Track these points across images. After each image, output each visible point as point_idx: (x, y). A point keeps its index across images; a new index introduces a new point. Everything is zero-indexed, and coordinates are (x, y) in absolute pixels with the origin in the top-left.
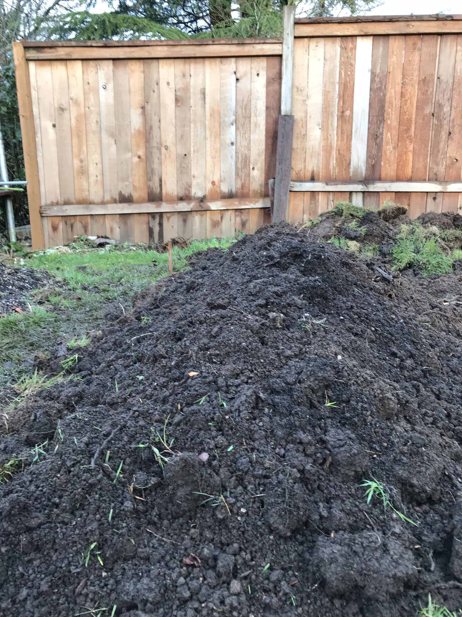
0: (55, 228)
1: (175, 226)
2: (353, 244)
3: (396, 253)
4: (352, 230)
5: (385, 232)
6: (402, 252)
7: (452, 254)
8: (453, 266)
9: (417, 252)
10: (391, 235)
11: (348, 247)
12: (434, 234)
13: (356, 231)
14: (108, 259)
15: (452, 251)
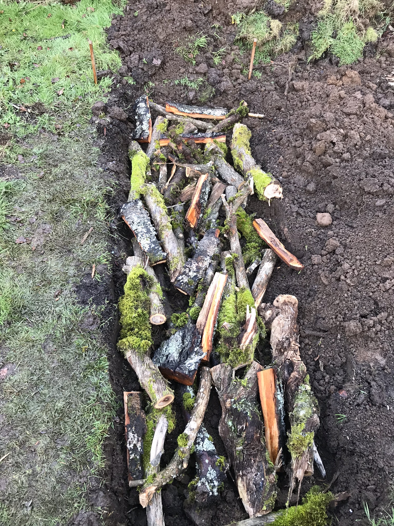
2: (276, 24)
3: (315, 38)
4: (276, 5)
5: (308, 4)
6: (320, 38)
7: (365, 34)
8: (364, 52)
9: (334, 36)
10: (313, 9)
11: (271, 30)
12: (354, 11)
13: (280, 7)
14: (10, 20)
15: (366, 30)
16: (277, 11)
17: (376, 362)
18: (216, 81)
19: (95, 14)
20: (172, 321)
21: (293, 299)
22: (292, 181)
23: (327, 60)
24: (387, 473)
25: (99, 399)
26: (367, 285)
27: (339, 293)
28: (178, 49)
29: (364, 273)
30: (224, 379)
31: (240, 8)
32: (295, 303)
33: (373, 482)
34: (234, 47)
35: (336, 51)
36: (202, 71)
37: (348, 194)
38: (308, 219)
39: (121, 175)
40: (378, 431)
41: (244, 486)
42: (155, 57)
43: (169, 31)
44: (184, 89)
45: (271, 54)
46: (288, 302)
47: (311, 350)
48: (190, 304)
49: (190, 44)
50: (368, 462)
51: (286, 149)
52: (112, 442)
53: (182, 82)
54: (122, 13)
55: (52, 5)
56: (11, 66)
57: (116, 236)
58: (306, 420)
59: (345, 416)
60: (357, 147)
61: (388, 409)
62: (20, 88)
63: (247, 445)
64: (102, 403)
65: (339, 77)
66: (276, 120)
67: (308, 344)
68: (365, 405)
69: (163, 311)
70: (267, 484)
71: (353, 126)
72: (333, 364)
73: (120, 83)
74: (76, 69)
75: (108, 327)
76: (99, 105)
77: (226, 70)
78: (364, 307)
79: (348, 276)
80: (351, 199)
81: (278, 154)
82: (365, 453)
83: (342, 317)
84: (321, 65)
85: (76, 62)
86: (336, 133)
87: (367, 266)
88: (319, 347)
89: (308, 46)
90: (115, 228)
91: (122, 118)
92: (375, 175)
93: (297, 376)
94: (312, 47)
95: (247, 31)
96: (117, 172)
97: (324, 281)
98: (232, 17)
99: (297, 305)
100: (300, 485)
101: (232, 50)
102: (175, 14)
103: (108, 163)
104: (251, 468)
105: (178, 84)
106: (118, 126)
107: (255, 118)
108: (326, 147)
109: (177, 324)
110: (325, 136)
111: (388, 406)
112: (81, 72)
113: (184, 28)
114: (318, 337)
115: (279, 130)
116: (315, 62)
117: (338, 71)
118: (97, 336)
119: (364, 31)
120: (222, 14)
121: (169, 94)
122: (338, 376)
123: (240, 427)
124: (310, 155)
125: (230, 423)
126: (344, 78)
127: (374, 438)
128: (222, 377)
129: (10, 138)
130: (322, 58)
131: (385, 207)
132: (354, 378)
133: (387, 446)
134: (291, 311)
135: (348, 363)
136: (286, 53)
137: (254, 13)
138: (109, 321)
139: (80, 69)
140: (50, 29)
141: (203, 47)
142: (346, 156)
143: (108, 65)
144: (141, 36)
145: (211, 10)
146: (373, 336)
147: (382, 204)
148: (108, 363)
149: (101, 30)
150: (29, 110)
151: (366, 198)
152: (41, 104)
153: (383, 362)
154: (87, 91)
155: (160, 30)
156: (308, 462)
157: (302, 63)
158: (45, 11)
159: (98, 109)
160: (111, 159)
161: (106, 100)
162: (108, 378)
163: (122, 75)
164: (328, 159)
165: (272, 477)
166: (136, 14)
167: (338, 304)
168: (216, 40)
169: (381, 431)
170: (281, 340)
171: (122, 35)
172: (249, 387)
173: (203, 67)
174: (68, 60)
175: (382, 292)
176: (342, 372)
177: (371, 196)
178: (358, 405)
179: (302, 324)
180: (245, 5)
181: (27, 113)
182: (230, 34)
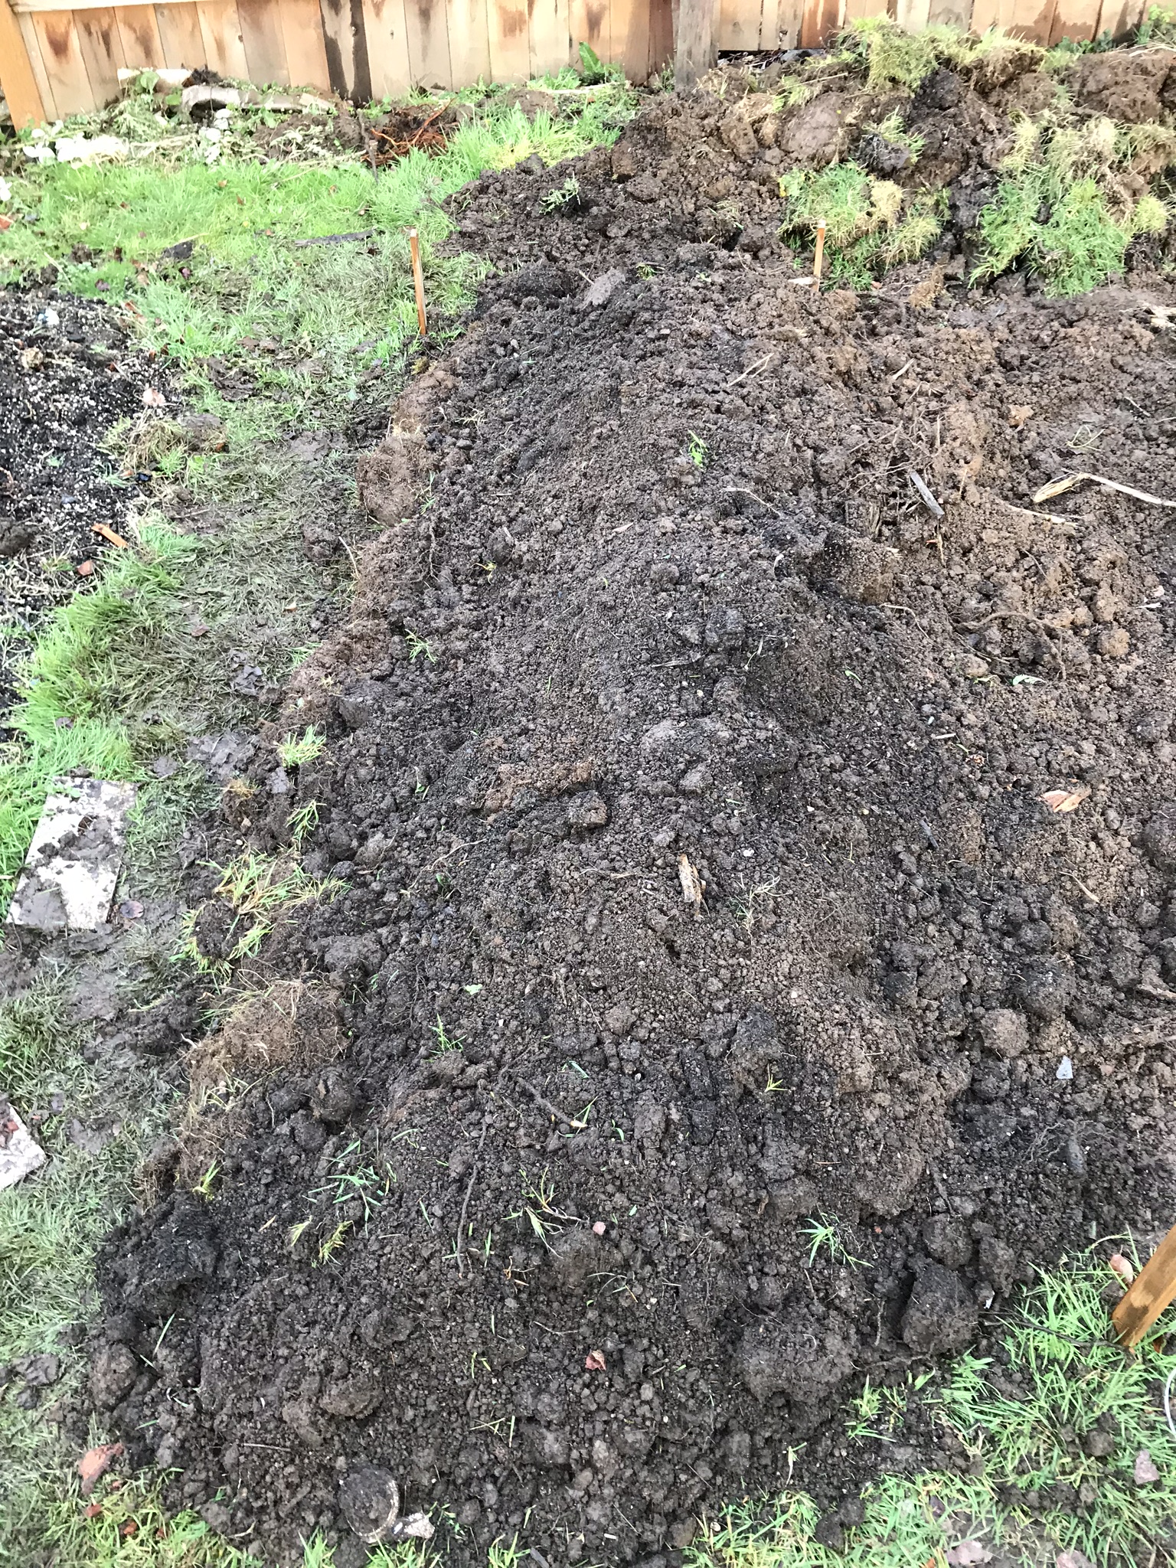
0: (59, 47)
1: (400, 33)
2: (887, 194)
3: (989, 224)
4: (886, 147)
5: (974, 142)
6: (1005, 222)
7: (1134, 213)
8: (1128, 258)
9: (1044, 217)
10: (986, 155)
11: (872, 205)
12: (1100, 155)
13: (896, 151)
15: (1136, 202)
16: (889, 161)
23: (1020, 277)
31: (798, 160)
45: (875, 266)
55: (342, 168)
89: (973, 244)
94: (983, 245)
95: (813, 212)
98: (780, 180)
116: (990, 284)
119: (1130, 205)
130: (1007, 272)
136: (915, 262)
137: (832, 169)
157: (955, 287)
158: (322, 181)
180: (810, 152)
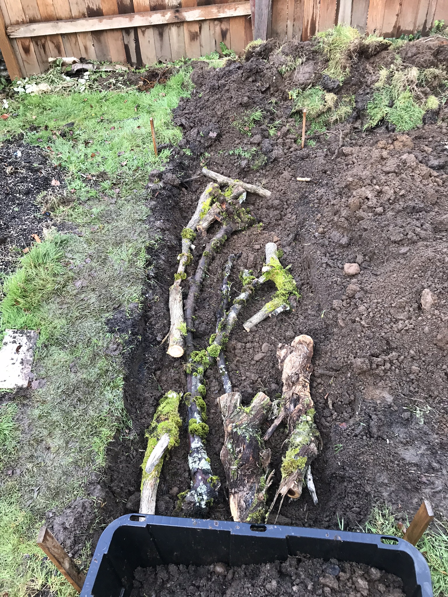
0: (27, 50)
1: (152, 41)
2: (330, 97)
3: (370, 108)
4: (330, 80)
5: (364, 77)
6: (376, 107)
7: (426, 102)
8: (424, 120)
9: (391, 105)
10: (369, 82)
11: (326, 102)
12: (412, 81)
13: (334, 82)
14: (92, 107)
15: (427, 98)
16: (331, 85)
17: (383, 399)
18: (268, 150)
19: (165, 98)
20: (191, 357)
21: (308, 339)
22: (327, 236)
23: (383, 128)
24: (373, 496)
25: (110, 412)
26: (381, 326)
27: (353, 333)
28: (235, 123)
29: (379, 315)
30: (229, 406)
31: (296, 85)
32: (310, 343)
33: (358, 505)
34: (290, 120)
35: (392, 119)
36: (255, 142)
37: (377, 245)
38: (337, 269)
39: (166, 232)
40: (372, 459)
41: (235, 503)
42: (211, 130)
43: (227, 107)
44: (238, 158)
45: (327, 125)
46: (303, 341)
47: (322, 389)
48: (210, 342)
49: (246, 119)
50: (355, 486)
51: (325, 208)
52: (116, 449)
53: (237, 152)
54: (189, 96)
55: (129, 92)
56: (86, 143)
57: (152, 282)
58: (301, 446)
59: (341, 445)
60: (391, 201)
61: (388, 442)
62: (90, 160)
63: (242, 466)
64: (113, 416)
65: (390, 141)
66: (321, 182)
67: (320, 383)
68: (362, 436)
69: (181, 344)
70: (256, 501)
71: (389, 183)
72: (341, 402)
73: (178, 154)
74: (141, 144)
75: (129, 354)
76: (155, 172)
77: (280, 140)
78: (376, 347)
79: (363, 317)
80: (379, 249)
81: (316, 212)
82: (354, 478)
83: (353, 356)
84: (378, 133)
85: (142, 138)
86: (372, 189)
87: (383, 308)
88: (330, 385)
89: (364, 116)
90: (153, 275)
91: (175, 183)
92: (402, 226)
93: (301, 408)
94: (368, 116)
95: (303, 105)
96: (163, 229)
97: (341, 324)
98: (289, 93)
99: (311, 345)
100: (282, 500)
101: (287, 122)
102: (233, 92)
103: (156, 222)
104: (244, 487)
105: (233, 154)
106: (170, 190)
107: (303, 181)
108: (360, 203)
109: (195, 360)
110: (360, 193)
111: (388, 440)
112: (145, 146)
113: (241, 104)
114: (330, 377)
115: (321, 191)
116: (371, 130)
117: (389, 137)
118: (117, 360)
119: (424, 100)
120: (280, 91)
121: (223, 163)
122: (345, 414)
123: (238, 449)
124: (345, 211)
125: (229, 446)
126: (395, 143)
127: (366, 465)
128: (228, 404)
129: (74, 200)
130: (377, 126)
131: (408, 254)
132: (357, 413)
133: (378, 474)
134: (305, 350)
135: (356, 400)
136: (342, 123)
137: (310, 89)
138: (131, 349)
139: (144, 144)
140: (124, 113)
141: (259, 121)
142: (380, 210)
143: (169, 139)
144: (202, 113)
145: (268, 88)
146: (382, 374)
147: (405, 251)
148: (123, 383)
149: (169, 111)
150: (94, 178)
151: (393, 248)
152: (105, 173)
153: (390, 399)
154: (147, 161)
155: (218, 107)
156: (295, 482)
157: (358, 132)
158: (122, 98)
159: (153, 175)
160: (159, 218)
161: (163, 169)
162: (122, 395)
163: (181, 147)
164: (361, 213)
165: (261, 495)
166: (200, 95)
167: (351, 344)
168: (272, 114)
169: (374, 459)
170: (290, 375)
171: (186, 114)
172: (251, 414)
173: (257, 138)
174: (134, 136)
175: (395, 333)
176: (349, 410)
177: (397, 245)
178: (356, 436)
179: (317, 365)
180: (301, 82)
181: (92, 181)
182: (287, 108)
